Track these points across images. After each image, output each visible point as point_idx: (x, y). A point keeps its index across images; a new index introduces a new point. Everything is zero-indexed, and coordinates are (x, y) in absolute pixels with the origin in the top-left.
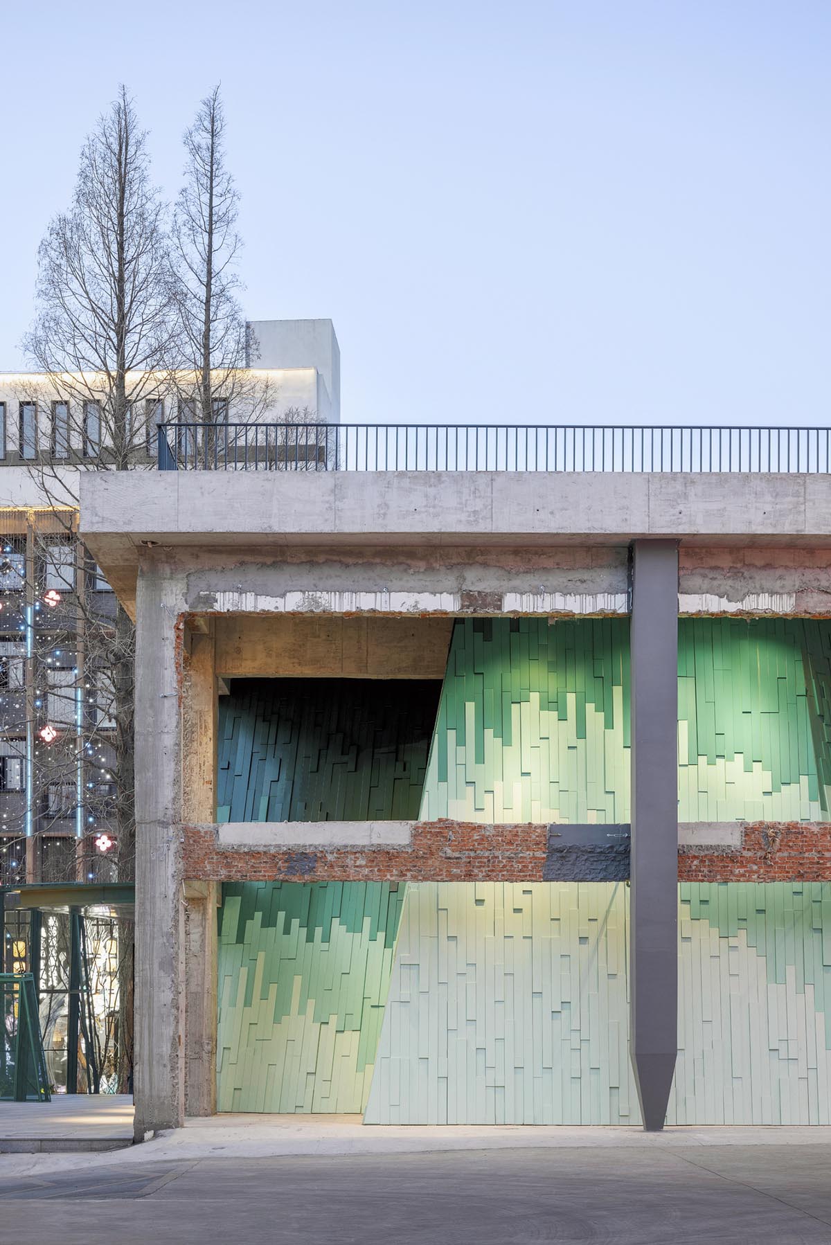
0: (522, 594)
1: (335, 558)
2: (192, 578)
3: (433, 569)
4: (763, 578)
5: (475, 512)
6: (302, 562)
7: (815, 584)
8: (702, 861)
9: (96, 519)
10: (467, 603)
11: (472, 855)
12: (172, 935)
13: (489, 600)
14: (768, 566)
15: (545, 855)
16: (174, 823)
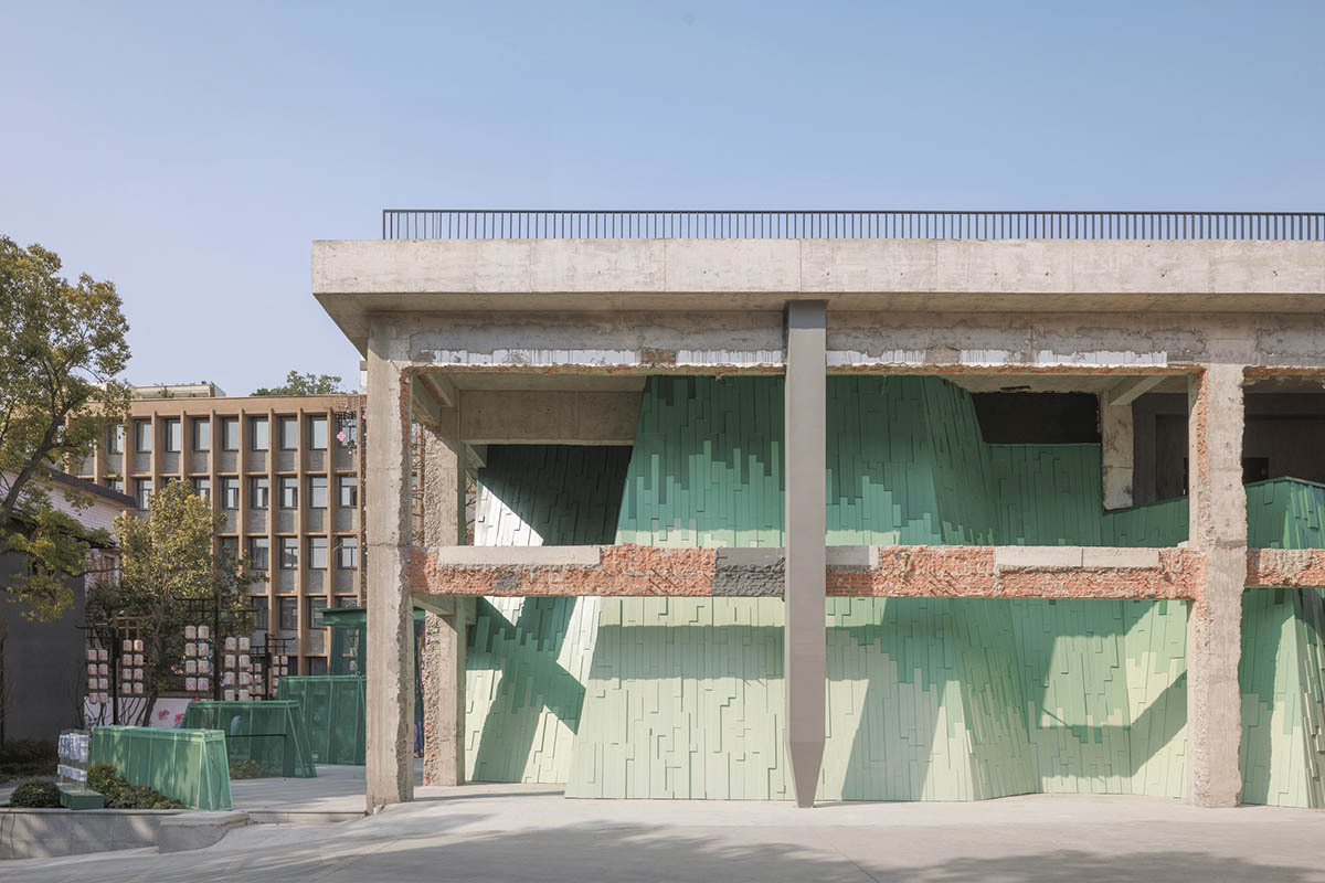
0: (692, 351)
1: (534, 321)
2: (414, 338)
3: (618, 330)
4: (897, 337)
5: (650, 274)
6: (507, 325)
7: (943, 342)
8: (846, 579)
9: (325, 282)
10: (645, 359)
11: (652, 573)
12: (398, 640)
13: (665, 355)
14: (902, 327)
15: (713, 574)
16: (399, 546)
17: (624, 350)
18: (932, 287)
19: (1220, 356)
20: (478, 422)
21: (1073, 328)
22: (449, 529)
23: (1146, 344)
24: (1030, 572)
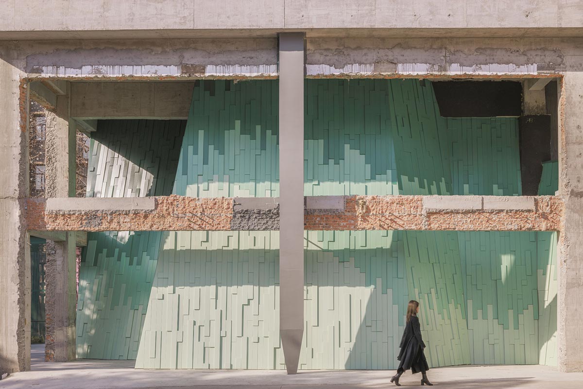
0: (216, 65)
1: (111, 46)
2: (29, 59)
3: (166, 52)
4: (354, 54)
5: (184, 17)
6: (92, 49)
7: (385, 58)
8: (322, 218)
10: (184, 71)
11: (190, 215)
12: (18, 262)
13: (197, 69)
14: (358, 48)
15: (232, 215)
16: (19, 199)
17: (170, 65)
18: (372, 25)
19: (573, 67)
20: (84, 104)
21: (473, 48)
22: (62, 181)
23: (523, 59)
24: (447, 213)
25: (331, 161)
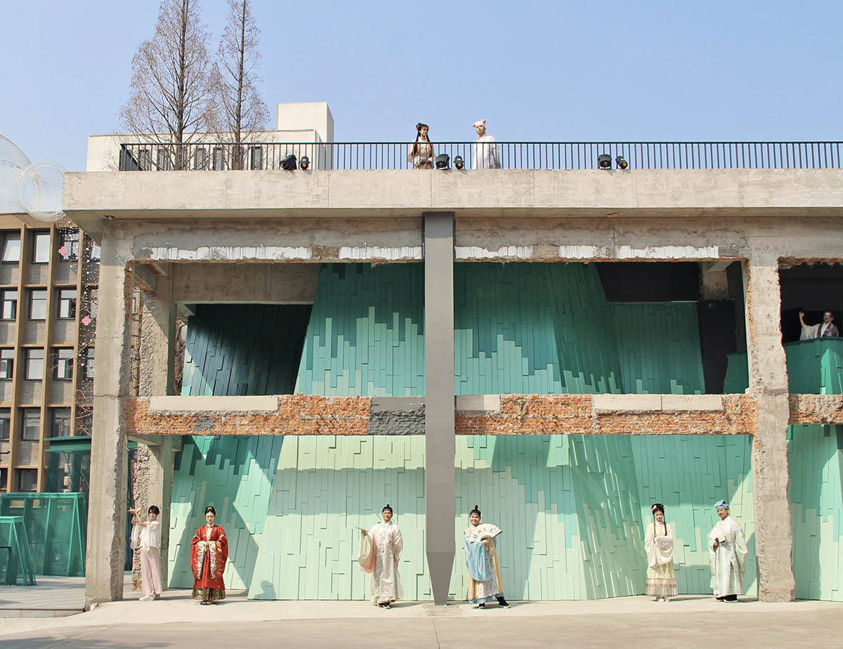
0: (352, 247)
1: (230, 225)
2: (137, 239)
3: (294, 232)
4: (510, 236)
5: (317, 195)
6: (209, 229)
7: (546, 239)
8: (475, 421)
9: (72, 202)
10: (315, 254)
11: (319, 417)
12: (115, 470)
13: (330, 251)
14: (514, 228)
15: (368, 418)
16: (119, 396)
17: (299, 247)
18: (531, 204)
19: (759, 249)
20: (188, 287)
21: (645, 229)
22: (160, 377)
23: (701, 241)
24: (620, 415)
25: (482, 354)
